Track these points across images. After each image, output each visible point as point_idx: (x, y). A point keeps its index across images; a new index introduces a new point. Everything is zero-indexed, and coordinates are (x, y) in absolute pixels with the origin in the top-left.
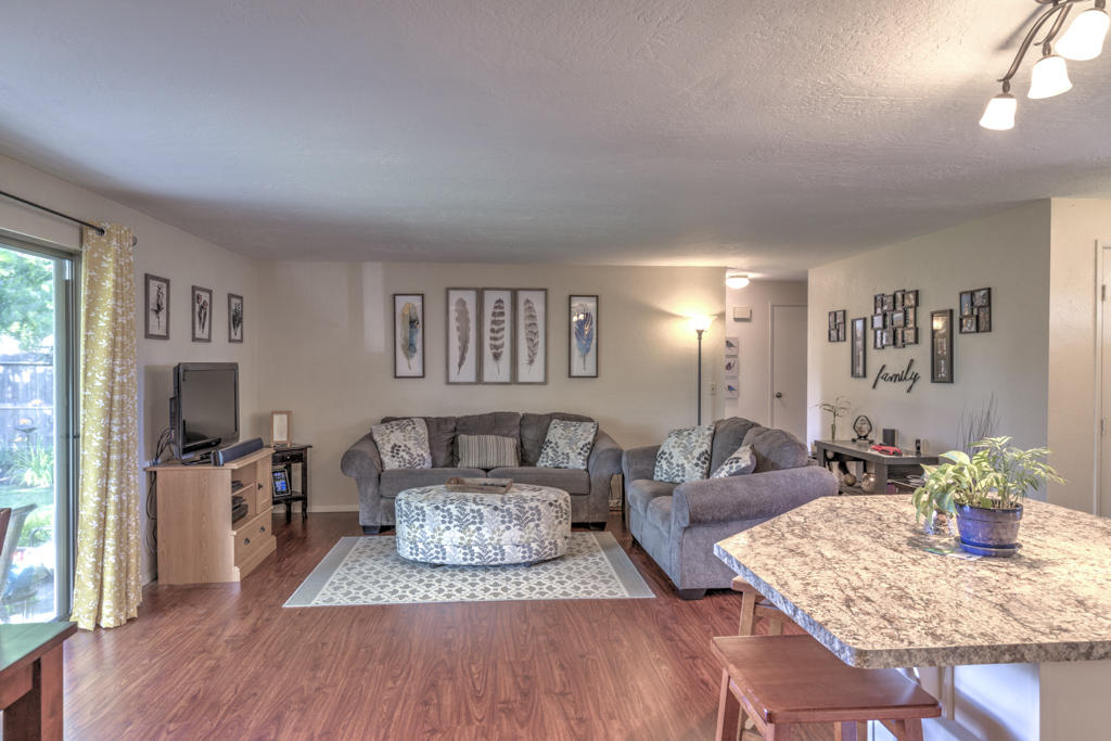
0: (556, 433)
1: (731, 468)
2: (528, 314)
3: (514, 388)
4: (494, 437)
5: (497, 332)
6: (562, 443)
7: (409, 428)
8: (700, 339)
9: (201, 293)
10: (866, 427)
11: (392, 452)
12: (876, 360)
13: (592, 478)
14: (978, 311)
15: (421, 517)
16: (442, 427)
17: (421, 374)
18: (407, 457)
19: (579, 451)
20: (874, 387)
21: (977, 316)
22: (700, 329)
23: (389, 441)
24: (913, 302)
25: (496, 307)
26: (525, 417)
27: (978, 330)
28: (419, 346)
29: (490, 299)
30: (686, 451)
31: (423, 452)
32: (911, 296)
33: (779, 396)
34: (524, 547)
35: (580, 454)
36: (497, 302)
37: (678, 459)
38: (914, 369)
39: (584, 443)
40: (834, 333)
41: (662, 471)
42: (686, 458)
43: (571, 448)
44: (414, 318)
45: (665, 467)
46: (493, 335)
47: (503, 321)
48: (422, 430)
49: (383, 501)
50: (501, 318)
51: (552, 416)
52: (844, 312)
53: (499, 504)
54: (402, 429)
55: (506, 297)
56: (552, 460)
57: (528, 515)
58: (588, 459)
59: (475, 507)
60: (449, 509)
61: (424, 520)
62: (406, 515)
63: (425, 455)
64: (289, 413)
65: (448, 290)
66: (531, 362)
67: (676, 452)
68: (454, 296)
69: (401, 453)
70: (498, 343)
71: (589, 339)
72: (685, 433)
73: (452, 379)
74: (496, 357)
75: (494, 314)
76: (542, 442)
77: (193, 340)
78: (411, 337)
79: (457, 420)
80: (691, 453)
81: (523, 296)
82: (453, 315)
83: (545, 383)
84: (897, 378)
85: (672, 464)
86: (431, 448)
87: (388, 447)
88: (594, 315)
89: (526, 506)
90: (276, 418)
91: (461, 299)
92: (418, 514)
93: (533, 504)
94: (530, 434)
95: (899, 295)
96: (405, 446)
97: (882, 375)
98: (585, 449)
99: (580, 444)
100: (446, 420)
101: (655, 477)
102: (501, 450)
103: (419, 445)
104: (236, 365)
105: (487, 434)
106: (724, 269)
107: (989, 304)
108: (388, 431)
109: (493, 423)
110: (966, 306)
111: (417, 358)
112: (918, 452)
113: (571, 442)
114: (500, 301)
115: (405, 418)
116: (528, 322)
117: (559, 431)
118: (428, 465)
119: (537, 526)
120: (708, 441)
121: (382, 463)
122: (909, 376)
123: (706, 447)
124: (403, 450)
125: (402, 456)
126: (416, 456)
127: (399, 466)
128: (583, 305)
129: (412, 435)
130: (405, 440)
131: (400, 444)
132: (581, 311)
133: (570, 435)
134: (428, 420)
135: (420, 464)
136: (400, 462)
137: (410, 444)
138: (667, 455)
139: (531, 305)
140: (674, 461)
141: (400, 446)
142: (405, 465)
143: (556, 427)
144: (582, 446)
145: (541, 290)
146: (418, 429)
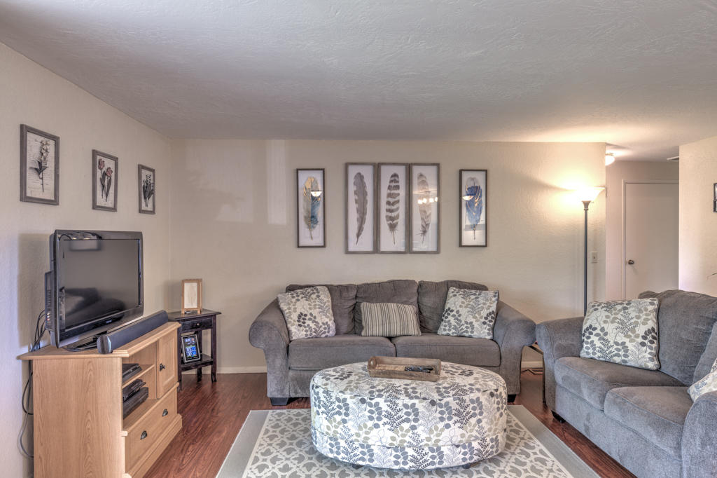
0: (455, 301)
2: (422, 187)
3: (408, 255)
4: (395, 304)
5: (393, 204)
6: (463, 311)
7: (314, 296)
8: (586, 210)
9: (103, 159)
11: (299, 321)
13: (503, 350)
15: (343, 411)
16: (345, 294)
17: (322, 244)
18: (312, 325)
19: (483, 320)
22: (586, 200)
23: (295, 310)
25: (391, 181)
26: (421, 285)
28: (320, 218)
29: (386, 173)
30: (626, 328)
31: (327, 320)
33: (631, 263)
34: (464, 448)
35: (485, 323)
36: (392, 176)
37: (614, 335)
39: (487, 312)
41: (592, 347)
42: (627, 336)
43: (475, 317)
45: (598, 343)
46: (389, 207)
47: (399, 194)
48: (326, 298)
50: (396, 192)
51: (448, 284)
53: (436, 397)
54: (308, 297)
55: (401, 171)
56: (455, 328)
57: (469, 409)
58: (493, 329)
59: (409, 402)
60: (377, 404)
61: (347, 415)
62: (325, 406)
63: (329, 323)
64: (198, 281)
65: (347, 165)
66: (424, 232)
67: (610, 328)
68: (353, 171)
69: (308, 322)
70: (394, 214)
71: (479, 212)
72: (619, 307)
73: (351, 248)
74: (393, 227)
75: (390, 188)
76: (441, 312)
77: (94, 208)
78: (312, 210)
79: (358, 288)
80: (633, 330)
81: (417, 171)
82: (352, 188)
83: (438, 252)
85: (607, 341)
86: (334, 315)
87: (295, 316)
88: (483, 187)
89: (465, 397)
90: (187, 286)
91: (359, 174)
92: (339, 407)
93: (474, 396)
94: (428, 301)
96: (311, 314)
98: (490, 318)
99: (484, 313)
100: (347, 288)
101: (583, 354)
102: (402, 319)
103: (323, 312)
104: (140, 234)
105: (389, 301)
108: (294, 300)
109: (392, 291)
111: (319, 228)
113: (474, 311)
114: (395, 175)
115: (313, 286)
117: (459, 299)
118: (332, 332)
119: (479, 421)
120: (653, 316)
121: (289, 332)
123: (651, 324)
124: (310, 319)
125: (308, 325)
126: (321, 324)
127: (306, 335)
128: (473, 179)
129: (317, 303)
130: (310, 309)
131: (306, 313)
132: (471, 184)
133: (471, 303)
134: (331, 288)
135: (325, 333)
136: (306, 331)
137: (315, 312)
138: (598, 331)
139: (424, 179)
140: (610, 338)
141: (306, 315)
142: (311, 334)
143: (455, 295)
144: (485, 315)
145: (433, 164)
146: (322, 297)
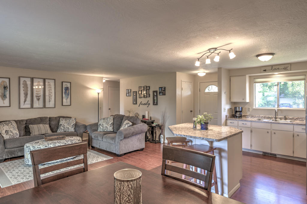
0: (62, 122)
1: (128, 125)
2: (49, 86)
3: (44, 109)
4: (42, 125)
5: (38, 92)
6: (66, 125)
7: (10, 124)
8: (98, 95)
10: (137, 115)
11: (6, 133)
12: (139, 100)
13: (78, 133)
14: (163, 91)
16: (21, 123)
17: (9, 106)
18: (12, 134)
20: (139, 106)
21: (163, 92)
22: (98, 92)
23: (3, 129)
24: (149, 89)
25: (38, 84)
26: (50, 118)
27: (163, 95)
28: (8, 96)
29: (36, 81)
30: (107, 123)
31: (16, 132)
32: (148, 87)
33: (110, 109)
35: (72, 127)
37: (105, 125)
38: (149, 102)
40: (128, 94)
42: (107, 125)
43: (69, 126)
44: (6, 86)
45: (102, 128)
46: (36, 93)
47: (40, 88)
48: (15, 124)
49: (6, 150)
51: (60, 117)
52: (131, 90)
54: (7, 125)
55: (41, 81)
56: (63, 130)
58: (75, 128)
60: (50, 146)
65: (20, 77)
66: (50, 101)
67: (104, 124)
68: (22, 80)
69: (9, 133)
70: (38, 95)
71: (68, 95)
72: (106, 119)
73: (21, 107)
74: (38, 99)
76: (58, 126)
78: (4, 93)
79: (27, 120)
80: (109, 123)
81: (47, 81)
82: (22, 86)
83: (55, 107)
84: (144, 104)
85: (103, 127)
86: (18, 130)
87: (4, 132)
88: (69, 88)
89: (73, 142)
91: (25, 81)
94: (53, 123)
95: (145, 87)
96: (10, 130)
97: (141, 104)
98: (74, 126)
99: (72, 124)
100: (22, 121)
101: (98, 131)
102: (45, 128)
103: (14, 129)
105: (39, 124)
106: (103, 77)
107: (165, 90)
108: (2, 126)
109: (41, 120)
110: (160, 90)
111: (7, 100)
112: (151, 119)
113: (69, 124)
114: (39, 82)
115: (7, 121)
116: (49, 89)
117: (64, 121)
118: (18, 136)
120: (112, 120)
121: (3, 137)
122: (148, 104)
123: (112, 122)
124: (10, 132)
125: (10, 134)
126: (14, 133)
127: (10, 137)
128: (66, 85)
129: (12, 126)
130: (9, 128)
131: (8, 130)
132: (66, 86)
133: (68, 122)
134: (16, 121)
135: (16, 136)
136: (9, 136)
137: (12, 129)
138: (102, 125)
139: (50, 84)
140: (104, 126)
141: (8, 131)
142: (11, 137)
143: (62, 120)
144: (72, 125)
145: (53, 79)
146: (13, 124)
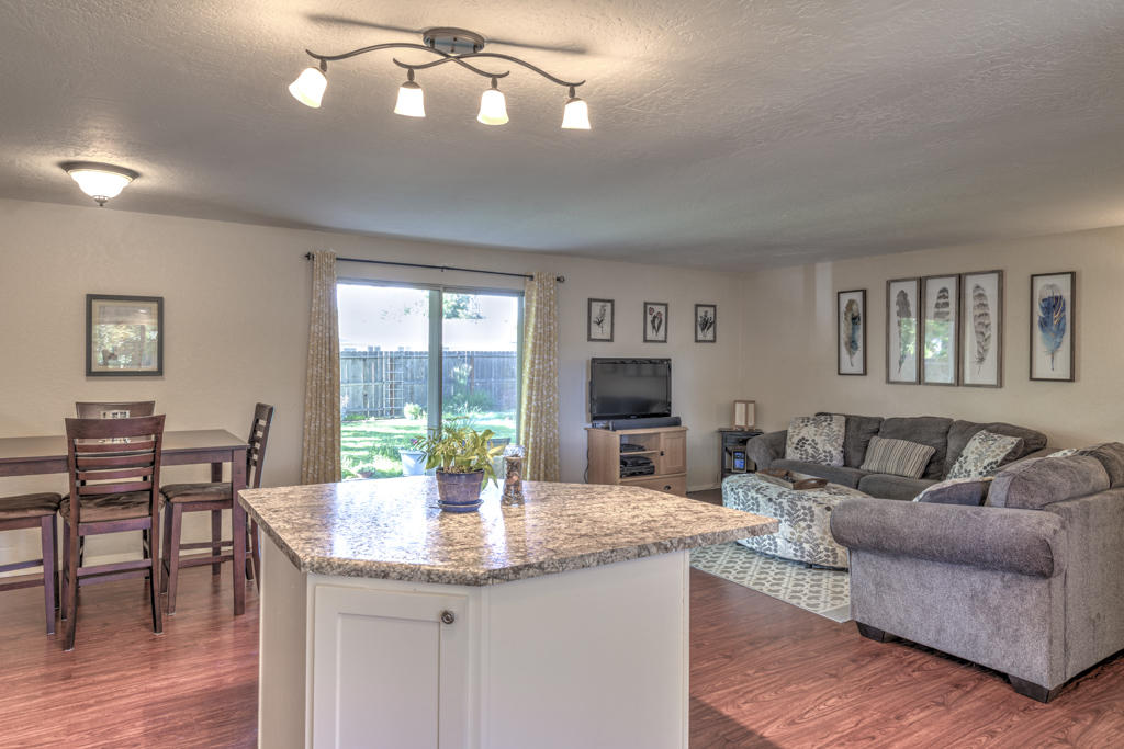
2: (978, 302)
3: (956, 388)
7: (825, 424)
9: (654, 307)
11: (798, 444)
17: (862, 372)
18: (810, 450)
23: (798, 434)
25: (939, 298)
28: (860, 343)
29: (933, 288)
31: (832, 449)
36: (941, 291)
39: (991, 460)
44: (856, 314)
47: (948, 313)
48: (839, 427)
50: (945, 310)
54: (818, 424)
55: (951, 284)
63: (834, 452)
65: (889, 283)
66: (981, 360)
68: (896, 289)
69: (806, 447)
71: (1061, 331)
73: (893, 378)
75: (937, 306)
77: (645, 342)
78: (852, 334)
79: (881, 422)
81: (970, 283)
82: (894, 308)
83: (998, 386)
87: (795, 440)
88: (1067, 297)
91: (902, 291)
96: (813, 440)
100: (870, 420)
103: (830, 441)
104: (668, 360)
111: (858, 355)
114: (944, 290)
115: (826, 414)
116: (978, 312)
118: (837, 462)
121: (784, 453)
124: (810, 444)
125: (806, 449)
126: (822, 452)
127: (801, 458)
128: (1052, 286)
129: (825, 431)
130: (815, 435)
131: (808, 438)
132: (1048, 294)
134: (848, 419)
135: (826, 460)
136: (802, 454)
137: (820, 439)
139: (981, 291)
141: (807, 440)
142: (807, 458)
145: (993, 272)
146: (834, 426)
